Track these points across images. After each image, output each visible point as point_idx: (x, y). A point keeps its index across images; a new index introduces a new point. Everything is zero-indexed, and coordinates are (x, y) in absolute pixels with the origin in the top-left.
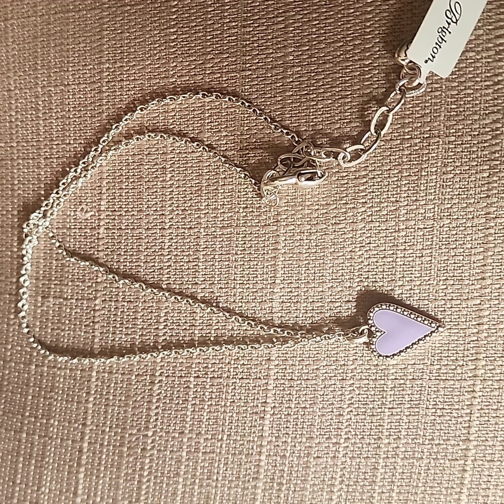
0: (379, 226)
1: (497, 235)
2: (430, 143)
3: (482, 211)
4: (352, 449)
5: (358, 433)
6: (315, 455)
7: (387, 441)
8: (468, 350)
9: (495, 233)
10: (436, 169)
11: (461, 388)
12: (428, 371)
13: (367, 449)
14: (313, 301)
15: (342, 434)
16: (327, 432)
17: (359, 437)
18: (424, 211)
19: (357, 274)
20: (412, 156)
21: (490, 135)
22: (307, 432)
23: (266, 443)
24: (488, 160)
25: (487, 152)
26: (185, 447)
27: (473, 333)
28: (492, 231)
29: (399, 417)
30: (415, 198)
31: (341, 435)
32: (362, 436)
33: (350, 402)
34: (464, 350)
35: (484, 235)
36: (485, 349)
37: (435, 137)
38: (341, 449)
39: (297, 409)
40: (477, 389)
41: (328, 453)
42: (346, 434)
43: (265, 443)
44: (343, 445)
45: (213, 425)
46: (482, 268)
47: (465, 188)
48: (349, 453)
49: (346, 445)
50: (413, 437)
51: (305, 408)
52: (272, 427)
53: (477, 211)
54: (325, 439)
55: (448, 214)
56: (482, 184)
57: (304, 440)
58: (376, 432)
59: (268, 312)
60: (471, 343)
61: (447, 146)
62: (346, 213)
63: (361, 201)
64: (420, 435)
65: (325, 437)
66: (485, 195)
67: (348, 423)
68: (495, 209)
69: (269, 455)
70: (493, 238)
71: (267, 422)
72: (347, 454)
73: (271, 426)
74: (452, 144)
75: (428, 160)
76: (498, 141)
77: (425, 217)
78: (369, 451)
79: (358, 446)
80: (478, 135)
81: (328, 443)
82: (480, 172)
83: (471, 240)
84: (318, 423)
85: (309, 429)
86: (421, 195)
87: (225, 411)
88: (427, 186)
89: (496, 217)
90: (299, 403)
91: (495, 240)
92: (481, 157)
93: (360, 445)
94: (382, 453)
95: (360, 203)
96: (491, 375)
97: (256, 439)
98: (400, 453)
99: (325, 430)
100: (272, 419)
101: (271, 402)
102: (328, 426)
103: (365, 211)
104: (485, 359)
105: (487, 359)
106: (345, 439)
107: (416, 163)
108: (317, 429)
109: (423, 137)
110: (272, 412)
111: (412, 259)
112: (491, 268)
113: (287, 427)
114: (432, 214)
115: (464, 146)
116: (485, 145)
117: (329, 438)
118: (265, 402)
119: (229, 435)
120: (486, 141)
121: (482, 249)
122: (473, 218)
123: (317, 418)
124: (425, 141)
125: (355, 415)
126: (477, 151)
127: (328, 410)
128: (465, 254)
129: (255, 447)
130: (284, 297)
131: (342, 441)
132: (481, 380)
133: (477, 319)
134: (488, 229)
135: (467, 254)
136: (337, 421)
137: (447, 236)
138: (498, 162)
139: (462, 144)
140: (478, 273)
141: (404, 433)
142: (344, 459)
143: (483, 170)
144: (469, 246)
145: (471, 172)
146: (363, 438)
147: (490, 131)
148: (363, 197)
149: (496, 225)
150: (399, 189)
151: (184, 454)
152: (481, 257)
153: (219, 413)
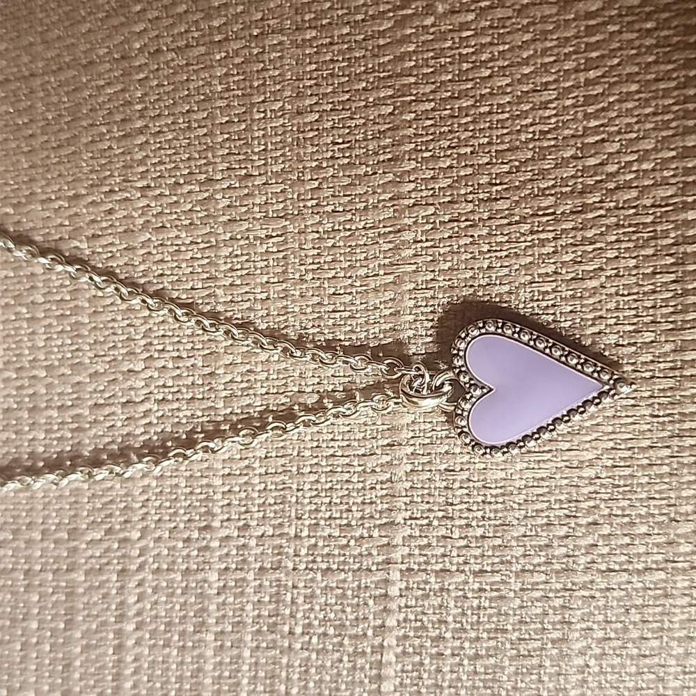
0: (177, 237)
1: (419, 245)
2: (264, 47)
3: (384, 192)
8: (371, 503)
9: (416, 242)
10: (281, 104)
11: (359, 587)
12: (291, 551)
18: (264, 198)
19: (143, 342)
20: (231, 79)
21: (390, 18)
24: (390, 77)
25: (387, 59)
27: (382, 465)
28: (408, 236)
30: (244, 171)
34: (363, 503)
35: (391, 246)
36: (407, 500)
37: (273, 32)
40: (394, 591)
46: (392, 319)
47: (343, 143)
53: (374, 193)
55: (314, 202)
56: (379, 132)
60: (378, 487)
61: (299, 51)
62: (110, 212)
63: (139, 185)
66: (389, 156)
68: (412, 186)
70: (412, 252)
74: (311, 46)
75: (264, 84)
76: (409, 31)
77: (267, 212)
80: (363, 20)
82: (375, 105)
83: (366, 259)
86: (257, 164)
88: (266, 144)
89: (414, 205)
91: (415, 255)
92: (374, 71)
95: (136, 188)
96: (422, 559)
103: (148, 206)
104: (409, 522)
105: (413, 522)
107: (240, 93)
109: (250, 35)
111: (248, 305)
112: (411, 318)
114: (281, 206)
115: (336, 47)
116: (381, 42)
120: (382, 34)
121: (391, 278)
122: (366, 208)
124: (253, 45)
126: (364, 56)
128: (354, 290)
132: (401, 571)
133: (387, 434)
134: (399, 231)
135: (359, 289)
137: (316, 252)
138: (412, 80)
139: (331, 44)
140: (385, 331)
143: (379, 99)
144: (362, 272)
145: (354, 105)
147: (389, 10)
148: (143, 175)
149: (415, 223)
150: (210, 155)
152: (389, 295)
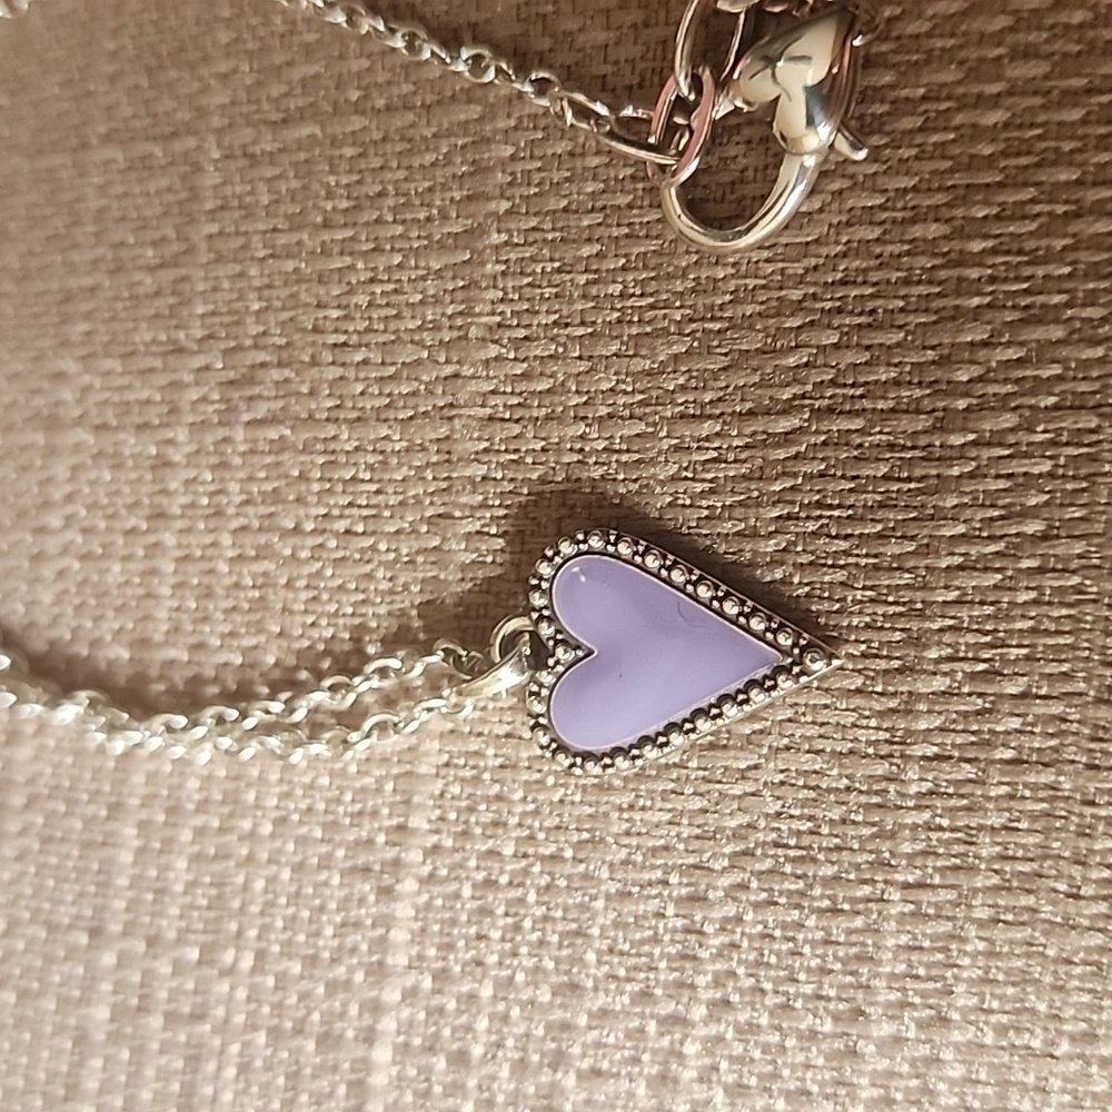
4: (738, 1049)
5: (768, 986)
6: (586, 1064)
7: (886, 1029)
13: (800, 1058)
14: (610, 416)
15: (701, 980)
16: (636, 968)
17: (771, 1000)
22: (557, 961)
23: (397, 996)
26: (106, 987)
29: (945, 927)
31: (693, 987)
32: (780, 999)
33: (740, 847)
38: (691, 1048)
39: (524, 863)
41: (636, 1061)
42: (717, 982)
43: (392, 995)
44: (701, 1031)
45: (209, 908)
48: (724, 1065)
49: (713, 1029)
50: (1005, 1019)
51: (556, 858)
52: (423, 930)
54: (626, 999)
57: (544, 996)
58: (842, 987)
59: (434, 459)
64: (1033, 1011)
65: (628, 987)
67: (724, 939)
69: (407, 1045)
71: (403, 910)
72: (716, 1069)
73: (417, 926)
78: (808, 1066)
79: (762, 1038)
81: (642, 1016)
84: (603, 928)
85: (565, 952)
87: (250, 859)
90: (532, 837)
93: (775, 1038)
94: (865, 1081)
97: (359, 977)
98: (942, 1086)
99: (632, 961)
100: (425, 897)
101: (426, 826)
102: (643, 942)
106: (712, 1004)
108: (599, 952)
110: (427, 869)
113: (480, 937)
117: (645, 996)
118: (401, 828)
119: (261, 956)
123: (600, 904)
125: (757, 906)
127: (647, 876)
129: (354, 1010)
130: (499, 400)
131: (699, 1012)
136: (679, 923)
141: (964, 1000)
142: (700, 1093)
146: (786, 1007)
151: (102, 1013)
153: (232, 863)
